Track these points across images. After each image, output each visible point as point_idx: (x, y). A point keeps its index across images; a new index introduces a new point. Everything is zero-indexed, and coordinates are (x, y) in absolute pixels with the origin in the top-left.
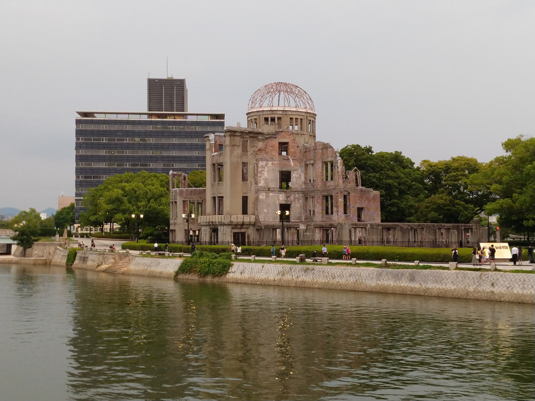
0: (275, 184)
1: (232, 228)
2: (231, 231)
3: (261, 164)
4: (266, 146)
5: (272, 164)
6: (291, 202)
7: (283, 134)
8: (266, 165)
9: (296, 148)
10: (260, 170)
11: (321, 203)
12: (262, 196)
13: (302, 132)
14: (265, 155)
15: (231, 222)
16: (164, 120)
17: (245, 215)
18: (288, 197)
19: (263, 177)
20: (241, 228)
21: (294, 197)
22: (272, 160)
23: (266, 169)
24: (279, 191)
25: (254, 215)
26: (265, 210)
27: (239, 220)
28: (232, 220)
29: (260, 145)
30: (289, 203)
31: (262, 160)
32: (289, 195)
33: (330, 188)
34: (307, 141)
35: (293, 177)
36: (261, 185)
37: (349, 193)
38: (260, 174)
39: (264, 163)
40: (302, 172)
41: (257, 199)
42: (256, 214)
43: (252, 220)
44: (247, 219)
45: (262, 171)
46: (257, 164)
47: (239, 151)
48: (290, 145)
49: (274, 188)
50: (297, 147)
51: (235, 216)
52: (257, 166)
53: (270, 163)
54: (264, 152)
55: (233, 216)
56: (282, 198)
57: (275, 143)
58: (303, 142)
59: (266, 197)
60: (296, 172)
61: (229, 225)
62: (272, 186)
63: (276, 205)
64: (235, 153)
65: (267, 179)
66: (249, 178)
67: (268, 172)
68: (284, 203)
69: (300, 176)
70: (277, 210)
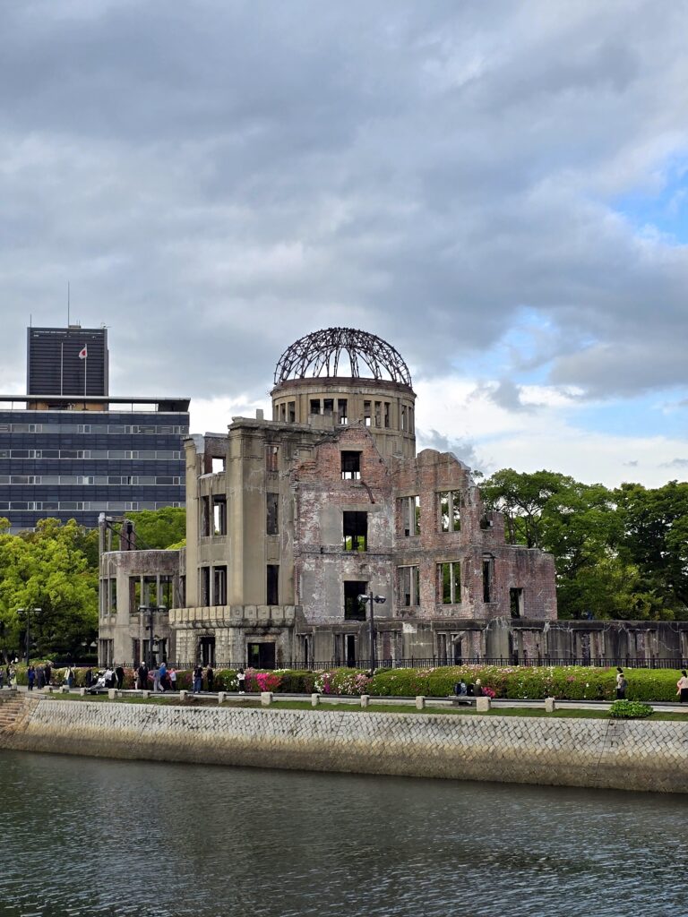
0: (335, 538)
1: (246, 634)
2: (244, 641)
3: (306, 496)
4: (317, 459)
5: (329, 497)
6: (369, 577)
7: (351, 433)
8: (317, 499)
9: (377, 464)
10: (304, 509)
11: (434, 579)
12: (309, 565)
13: (389, 431)
14: (314, 479)
15: (245, 620)
16: (62, 412)
17: (273, 607)
18: (361, 567)
19: (309, 525)
20: (264, 634)
21: (374, 568)
22: (329, 488)
23: (316, 508)
24: (344, 555)
25: (293, 605)
26: (314, 595)
27: (261, 617)
28: (247, 616)
29: (304, 457)
30: (364, 579)
31: (308, 488)
32: (363, 561)
33: (453, 546)
34: (399, 448)
35: (373, 526)
36: (305, 541)
37: (493, 558)
38: (303, 518)
39: (312, 495)
40: (390, 512)
41: (298, 571)
42: (297, 604)
43: (287, 616)
44: (277, 614)
45: (307, 511)
46: (299, 498)
47: (259, 470)
48: (366, 457)
49: (333, 548)
50: (380, 461)
51: (253, 608)
52: (298, 501)
53: (325, 495)
54: (312, 472)
55: (248, 609)
56: (348, 569)
57: (334, 452)
58: (390, 452)
59: (317, 566)
60: (377, 514)
61: (240, 627)
62: (328, 544)
63: (337, 585)
64: (253, 473)
65: (318, 529)
66: (281, 527)
67: (320, 513)
68: (354, 579)
69: (387, 522)
70: (339, 595)
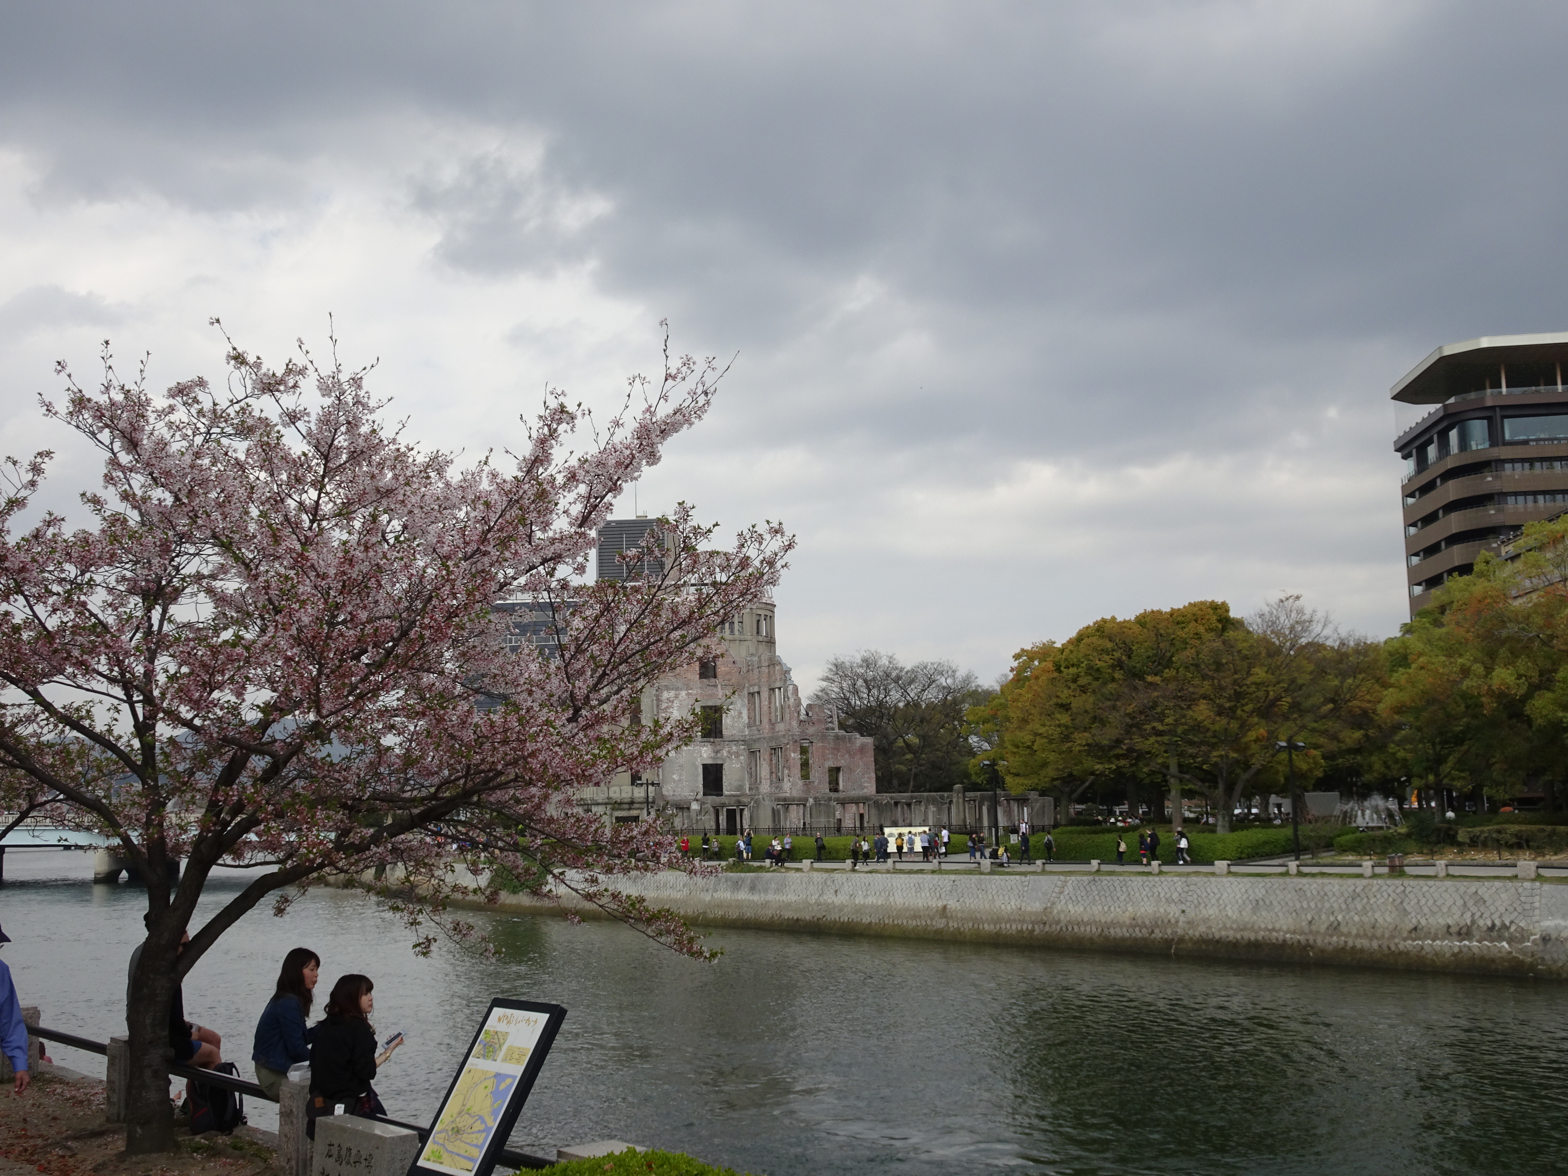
1: (613, 809)
3: (665, 695)
5: (688, 694)
6: (724, 760)
8: (676, 697)
10: (664, 705)
11: (768, 761)
13: (742, 637)
14: (674, 680)
15: (609, 798)
17: (636, 787)
18: (717, 752)
20: (630, 809)
21: (729, 752)
22: (688, 688)
23: (676, 704)
24: (702, 742)
25: (654, 785)
26: (674, 776)
27: (624, 795)
28: (612, 795)
30: (720, 762)
31: (668, 688)
32: (718, 748)
33: (780, 734)
34: (752, 650)
35: (727, 717)
37: (812, 743)
38: (664, 712)
39: (672, 693)
40: (743, 706)
42: (657, 784)
43: (648, 794)
44: (640, 792)
45: (668, 707)
46: (658, 697)
51: (617, 789)
52: (658, 700)
53: (683, 693)
55: (612, 789)
56: (706, 754)
58: (743, 653)
59: (677, 752)
60: (731, 707)
61: (606, 803)
63: (696, 768)
67: (680, 707)
68: (710, 762)
69: (740, 713)
70: (698, 775)
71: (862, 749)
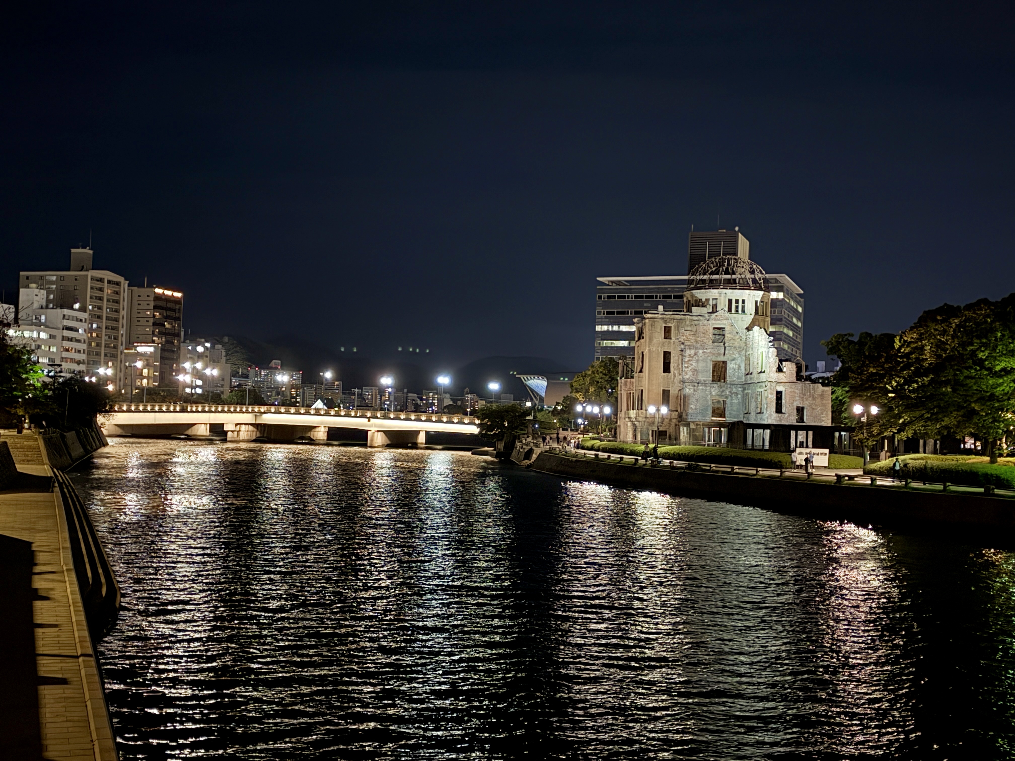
0: (708, 376)
1: (649, 425)
2: (648, 429)
3: (688, 352)
4: (696, 332)
5: (704, 353)
6: (727, 398)
7: (718, 317)
8: (695, 354)
10: (686, 359)
12: (688, 390)
14: (694, 342)
15: (646, 418)
18: (722, 392)
19: (690, 368)
21: (730, 392)
22: (704, 348)
23: (695, 359)
24: (712, 384)
25: (677, 411)
26: (692, 406)
28: (648, 416)
30: (724, 398)
31: (690, 348)
32: (723, 389)
35: (730, 368)
36: (687, 377)
38: (686, 364)
39: (693, 352)
40: (742, 361)
41: (681, 393)
42: (680, 410)
43: (673, 417)
45: (689, 361)
46: (683, 353)
48: (727, 330)
49: (705, 381)
50: (736, 332)
52: (683, 355)
53: (701, 351)
56: (714, 393)
57: (708, 328)
58: (744, 326)
59: (694, 390)
60: (734, 362)
61: (644, 421)
62: (701, 378)
63: (707, 401)
64: (655, 341)
65: (696, 370)
66: (672, 369)
67: (698, 361)
68: (717, 398)
69: (739, 366)
70: (708, 407)
71: (822, 396)
